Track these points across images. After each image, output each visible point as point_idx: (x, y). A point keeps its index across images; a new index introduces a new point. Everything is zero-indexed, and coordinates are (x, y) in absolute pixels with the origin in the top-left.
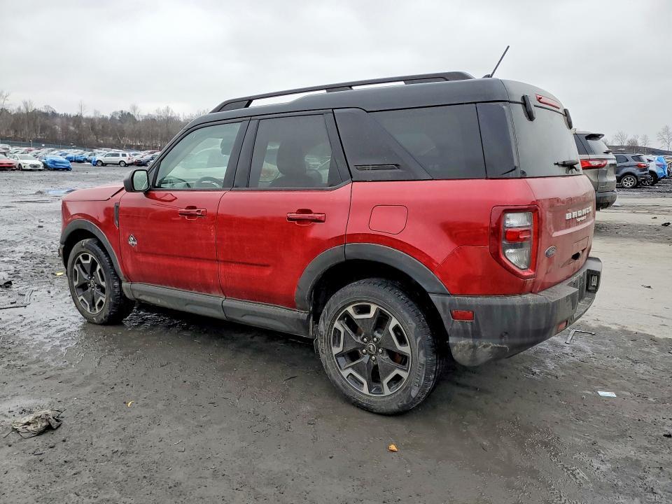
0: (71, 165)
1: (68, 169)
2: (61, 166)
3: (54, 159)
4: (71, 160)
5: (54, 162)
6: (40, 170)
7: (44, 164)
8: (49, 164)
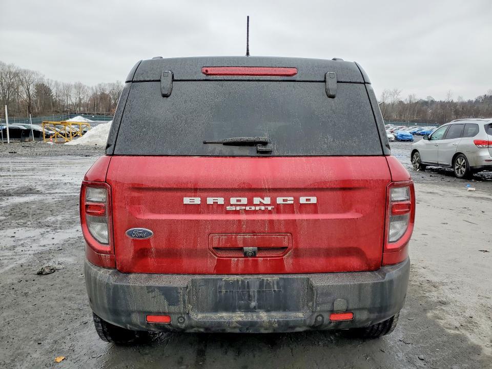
0: (414, 138)
1: (410, 140)
2: (406, 138)
3: (403, 133)
4: (414, 133)
5: (402, 136)
6: (392, 141)
7: (395, 136)
8: (398, 137)
